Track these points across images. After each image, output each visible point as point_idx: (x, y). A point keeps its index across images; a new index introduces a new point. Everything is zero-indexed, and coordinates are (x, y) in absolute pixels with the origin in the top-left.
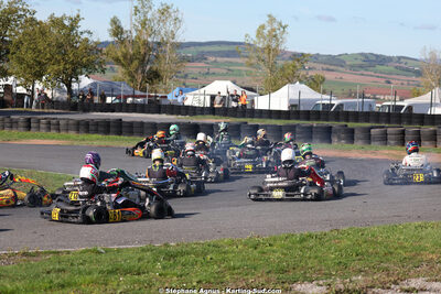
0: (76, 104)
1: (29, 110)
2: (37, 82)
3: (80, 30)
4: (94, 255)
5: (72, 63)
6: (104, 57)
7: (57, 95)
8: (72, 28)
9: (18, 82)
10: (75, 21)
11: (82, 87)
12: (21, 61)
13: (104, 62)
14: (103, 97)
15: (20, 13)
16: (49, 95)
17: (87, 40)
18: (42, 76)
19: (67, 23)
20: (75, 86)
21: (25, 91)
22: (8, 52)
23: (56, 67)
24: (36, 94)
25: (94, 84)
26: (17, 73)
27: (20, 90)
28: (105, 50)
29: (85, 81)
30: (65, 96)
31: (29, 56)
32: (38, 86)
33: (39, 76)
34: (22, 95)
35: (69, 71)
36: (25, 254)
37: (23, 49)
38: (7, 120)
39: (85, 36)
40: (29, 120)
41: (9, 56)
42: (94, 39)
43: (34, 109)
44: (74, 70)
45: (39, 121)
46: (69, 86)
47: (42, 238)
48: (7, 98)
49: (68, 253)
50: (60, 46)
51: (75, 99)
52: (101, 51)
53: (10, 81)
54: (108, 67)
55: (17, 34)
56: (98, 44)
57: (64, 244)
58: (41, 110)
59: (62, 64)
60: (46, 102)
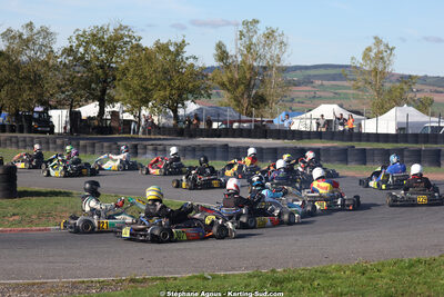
0: (182, 130)
1: (135, 136)
2: (143, 108)
3: (185, 55)
4: (201, 282)
5: (178, 89)
6: (209, 82)
7: (164, 121)
8: (178, 53)
9: (125, 109)
10: (181, 47)
11: (188, 112)
12: (127, 87)
13: (210, 87)
14: (209, 123)
15: (125, 39)
16: (156, 122)
17: (192, 65)
18: (148, 102)
19: (172, 49)
20: (181, 112)
21: (132, 117)
22: (114, 79)
23: (162, 93)
24: (143, 120)
25: (200, 110)
26: (124, 100)
27: (127, 116)
28: (210, 75)
29: (191, 107)
30: (172, 122)
31: (135, 83)
32: (145, 112)
33: (145, 102)
34: (129, 122)
35: (176, 97)
36: (132, 280)
37: (129, 76)
38: (114, 146)
39: (190, 61)
40: (136, 146)
41: (116, 83)
42: (199, 64)
43: (140, 135)
44: (180, 96)
45: (145, 147)
46: (175, 112)
47: (149, 265)
48: (115, 124)
49: (175, 279)
50: (166, 72)
51: (181, 125)
52: (206, 76)
53: (117, 107)
54: (214, 91)
55: (123, 60)
56: (203, 69)
57: (171, 270)
58: (147, 136)
59: (168, 89)
60: (152, 128)
